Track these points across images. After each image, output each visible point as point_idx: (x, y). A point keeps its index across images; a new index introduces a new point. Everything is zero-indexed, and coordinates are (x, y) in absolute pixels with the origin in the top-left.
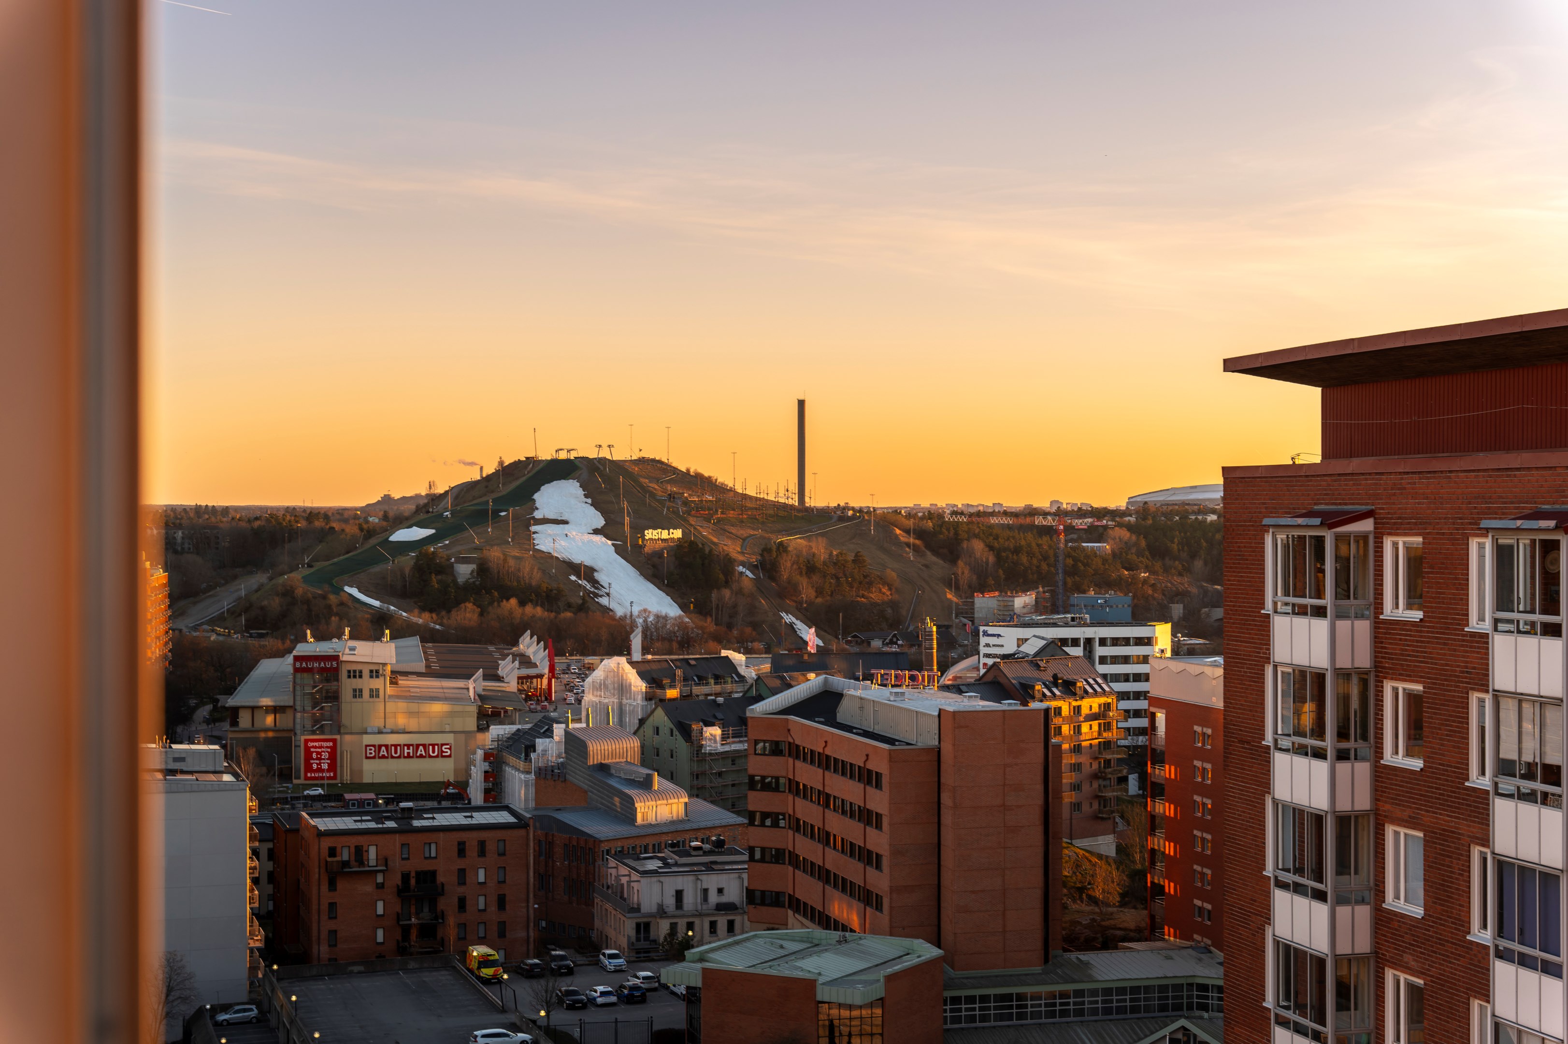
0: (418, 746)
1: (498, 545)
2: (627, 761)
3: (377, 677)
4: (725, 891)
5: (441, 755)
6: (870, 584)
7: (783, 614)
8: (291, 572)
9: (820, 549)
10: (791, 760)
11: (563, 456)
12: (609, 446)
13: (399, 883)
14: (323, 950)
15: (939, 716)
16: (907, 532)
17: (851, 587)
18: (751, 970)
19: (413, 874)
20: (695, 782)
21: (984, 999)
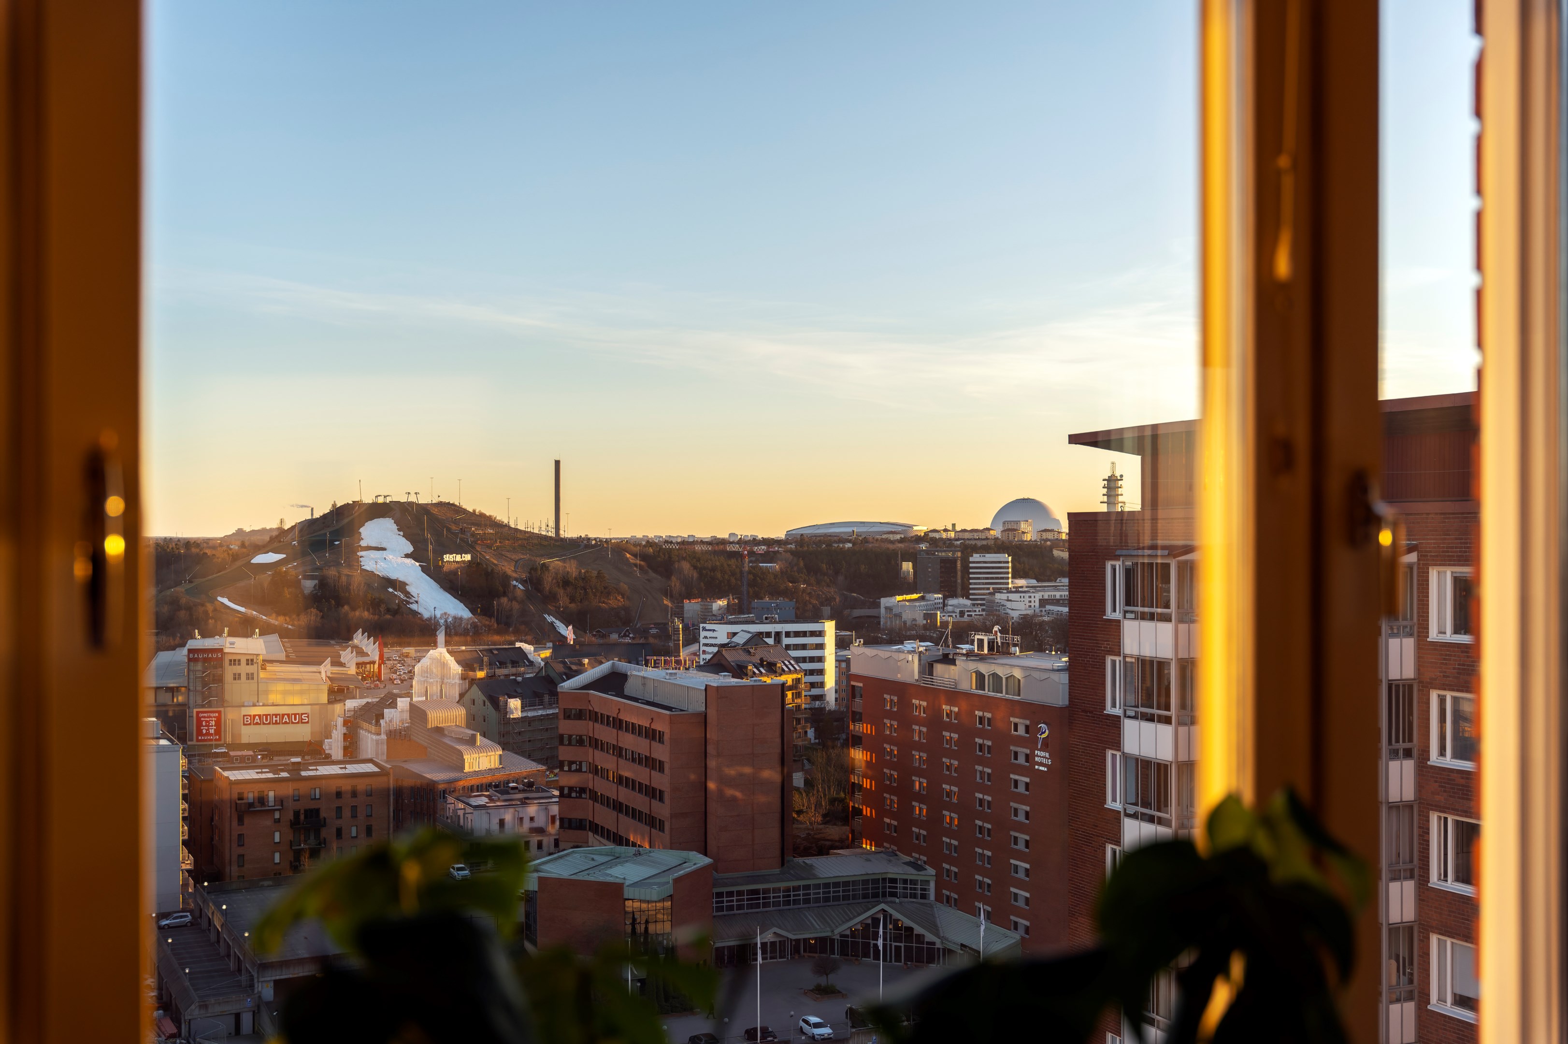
0: (283, 715)
1: (334, 566)
2: (456, 725)
3: (252, 664)
4: (536, 819)
5: (301, 721)
6: (609, 594)
7: (546, 616)
8: (175, 587)
9: (572, 568)
10: (591, 723)
11: (381, 500)
12: (416, 493)
13: (292, 818)
14: (234, 870)
15: (706, 689)
16: (635, 555)
17: (595, 596)
18: (573, 877)
19: (302, 812)
20: (502, 739)
21: (740, 893)
